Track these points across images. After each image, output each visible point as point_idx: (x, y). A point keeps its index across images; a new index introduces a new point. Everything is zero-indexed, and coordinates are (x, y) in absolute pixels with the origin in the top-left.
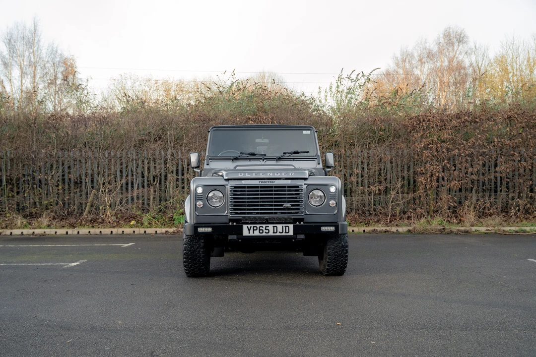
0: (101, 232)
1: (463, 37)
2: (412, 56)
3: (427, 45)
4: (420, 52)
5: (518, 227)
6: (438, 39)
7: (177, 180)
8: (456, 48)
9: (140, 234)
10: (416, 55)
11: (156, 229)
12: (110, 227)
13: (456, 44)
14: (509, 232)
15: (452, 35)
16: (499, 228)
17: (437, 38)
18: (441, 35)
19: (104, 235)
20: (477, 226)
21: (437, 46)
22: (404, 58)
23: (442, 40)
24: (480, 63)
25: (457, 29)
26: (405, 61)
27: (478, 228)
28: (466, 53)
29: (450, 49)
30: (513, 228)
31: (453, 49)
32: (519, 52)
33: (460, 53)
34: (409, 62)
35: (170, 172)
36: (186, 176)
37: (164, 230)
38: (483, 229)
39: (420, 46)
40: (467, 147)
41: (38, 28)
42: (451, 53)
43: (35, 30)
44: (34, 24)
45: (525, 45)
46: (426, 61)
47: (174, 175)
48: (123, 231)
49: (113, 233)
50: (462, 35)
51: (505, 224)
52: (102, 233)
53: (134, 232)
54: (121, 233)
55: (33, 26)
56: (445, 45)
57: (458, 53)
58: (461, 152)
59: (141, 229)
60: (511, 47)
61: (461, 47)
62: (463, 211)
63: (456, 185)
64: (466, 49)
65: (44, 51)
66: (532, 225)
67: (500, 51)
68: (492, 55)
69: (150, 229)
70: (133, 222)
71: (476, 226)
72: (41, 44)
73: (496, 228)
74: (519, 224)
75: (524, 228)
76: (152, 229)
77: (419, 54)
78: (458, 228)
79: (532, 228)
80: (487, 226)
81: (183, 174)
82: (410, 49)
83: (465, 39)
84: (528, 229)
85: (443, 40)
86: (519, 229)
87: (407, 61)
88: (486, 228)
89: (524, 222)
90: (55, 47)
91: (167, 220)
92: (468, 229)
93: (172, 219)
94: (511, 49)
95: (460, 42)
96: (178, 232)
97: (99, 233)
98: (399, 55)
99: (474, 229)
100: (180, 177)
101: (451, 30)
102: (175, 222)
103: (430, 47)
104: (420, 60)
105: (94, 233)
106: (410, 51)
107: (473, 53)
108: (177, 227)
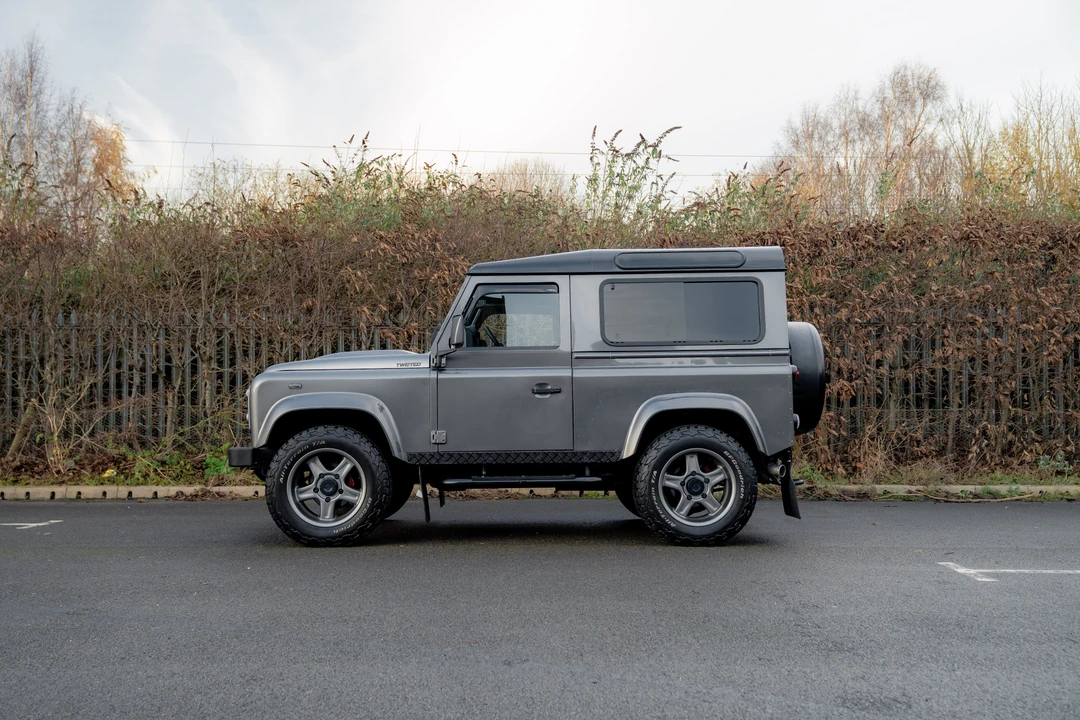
0: (28, 494)
1: (934, 88)
2: (827, 126)
3: (860, 104)
4: (843, 117)
5: (980, 484)
6: (882, 91)
7: (220, 376)
8: (918, 110)
9: (118, 499)
10: (835, 124)
11: (154, 488)
12: (53, 484)
13: (920, 102)
14: (959, 497)
15: (910, 83)
16: (939, 487)
17: (878, 89)
18: (888, 84)
19: (34, 500)
20: (888, 481)
21: (878, 105)
22: (810, 129)
23: (889, 94)
24: (972, 141)
25: (921, 70)
26: (810, 136)
27: (888, 487)
28: (941, 120)
29: (907, 112)
30: (970, 488)
31: (912, 112)
32: (1053, 118)
33: (928, 120)
34: (820, 138)
35: (205, 358)
36: (240, 366)
37: (173, 490)
38: (900, 489)
39: (845, 105)
40: (868, 303)
41: (38, 66)
42: (908, 121)
43: (32, 70)
44: (31, 56)
45: (1065, 104)
46: (856, 137)
47: (214, 365)
48: (79, 493)
49: (57, 497)
50: (933, 83)
51: (952, 477)
52: (32, 497)
53: (105, 493)
54: (74, 495)
55: (28, 60)
56: (895, 102)
57: (923, 119)
58: (856, 313)
59: (121, 488)
60: (1036, 109)
61: (929, 107)
62: (860, 448)
63: (846, 389)
64: (940, 112)
65: (51, 114)
66: (1015, 481)
67: (1013, 118)
68: (995, 125)
69: (140, 488)
70: (110, 472)
71: (886, 483)
72: (44, 98)
73: (931, 487)
74: (986, 479)
75: (993, 488)
76: (146, 488)
77: (842, 122)
78: (842, 487)
79: (1014, 487)
80: (911, 483)
81: (232, 363)
82: (822, 112)
83: (939, 92)
84: (1003, 489)
85: (891, 92)
86: (983, 490)
87: (816, 136)
88: (909, 487)
89: (998, 473)
90: (76, 105)
91: (188, 467)
92: (866, 488)
93: (201, 467)
94: (1037, 111)
95: (926, 96)
96: (204, 495)
97: (23, 497)
98: (798, 123)
99: (880, 488)
100: (226, 370)
101: (909, 73)
102: (207, 471)
103: (865, 108)
104: (846, 134)
105: (12, 497)
106: (822, 115)
107: (956, 120)
108: (206, 483)
